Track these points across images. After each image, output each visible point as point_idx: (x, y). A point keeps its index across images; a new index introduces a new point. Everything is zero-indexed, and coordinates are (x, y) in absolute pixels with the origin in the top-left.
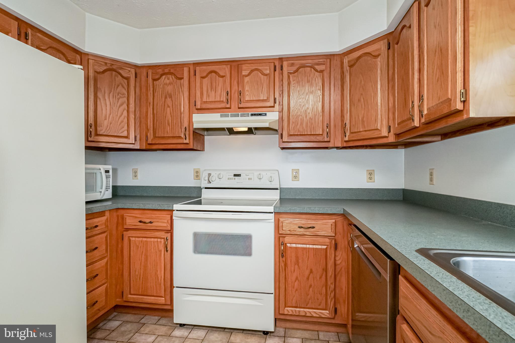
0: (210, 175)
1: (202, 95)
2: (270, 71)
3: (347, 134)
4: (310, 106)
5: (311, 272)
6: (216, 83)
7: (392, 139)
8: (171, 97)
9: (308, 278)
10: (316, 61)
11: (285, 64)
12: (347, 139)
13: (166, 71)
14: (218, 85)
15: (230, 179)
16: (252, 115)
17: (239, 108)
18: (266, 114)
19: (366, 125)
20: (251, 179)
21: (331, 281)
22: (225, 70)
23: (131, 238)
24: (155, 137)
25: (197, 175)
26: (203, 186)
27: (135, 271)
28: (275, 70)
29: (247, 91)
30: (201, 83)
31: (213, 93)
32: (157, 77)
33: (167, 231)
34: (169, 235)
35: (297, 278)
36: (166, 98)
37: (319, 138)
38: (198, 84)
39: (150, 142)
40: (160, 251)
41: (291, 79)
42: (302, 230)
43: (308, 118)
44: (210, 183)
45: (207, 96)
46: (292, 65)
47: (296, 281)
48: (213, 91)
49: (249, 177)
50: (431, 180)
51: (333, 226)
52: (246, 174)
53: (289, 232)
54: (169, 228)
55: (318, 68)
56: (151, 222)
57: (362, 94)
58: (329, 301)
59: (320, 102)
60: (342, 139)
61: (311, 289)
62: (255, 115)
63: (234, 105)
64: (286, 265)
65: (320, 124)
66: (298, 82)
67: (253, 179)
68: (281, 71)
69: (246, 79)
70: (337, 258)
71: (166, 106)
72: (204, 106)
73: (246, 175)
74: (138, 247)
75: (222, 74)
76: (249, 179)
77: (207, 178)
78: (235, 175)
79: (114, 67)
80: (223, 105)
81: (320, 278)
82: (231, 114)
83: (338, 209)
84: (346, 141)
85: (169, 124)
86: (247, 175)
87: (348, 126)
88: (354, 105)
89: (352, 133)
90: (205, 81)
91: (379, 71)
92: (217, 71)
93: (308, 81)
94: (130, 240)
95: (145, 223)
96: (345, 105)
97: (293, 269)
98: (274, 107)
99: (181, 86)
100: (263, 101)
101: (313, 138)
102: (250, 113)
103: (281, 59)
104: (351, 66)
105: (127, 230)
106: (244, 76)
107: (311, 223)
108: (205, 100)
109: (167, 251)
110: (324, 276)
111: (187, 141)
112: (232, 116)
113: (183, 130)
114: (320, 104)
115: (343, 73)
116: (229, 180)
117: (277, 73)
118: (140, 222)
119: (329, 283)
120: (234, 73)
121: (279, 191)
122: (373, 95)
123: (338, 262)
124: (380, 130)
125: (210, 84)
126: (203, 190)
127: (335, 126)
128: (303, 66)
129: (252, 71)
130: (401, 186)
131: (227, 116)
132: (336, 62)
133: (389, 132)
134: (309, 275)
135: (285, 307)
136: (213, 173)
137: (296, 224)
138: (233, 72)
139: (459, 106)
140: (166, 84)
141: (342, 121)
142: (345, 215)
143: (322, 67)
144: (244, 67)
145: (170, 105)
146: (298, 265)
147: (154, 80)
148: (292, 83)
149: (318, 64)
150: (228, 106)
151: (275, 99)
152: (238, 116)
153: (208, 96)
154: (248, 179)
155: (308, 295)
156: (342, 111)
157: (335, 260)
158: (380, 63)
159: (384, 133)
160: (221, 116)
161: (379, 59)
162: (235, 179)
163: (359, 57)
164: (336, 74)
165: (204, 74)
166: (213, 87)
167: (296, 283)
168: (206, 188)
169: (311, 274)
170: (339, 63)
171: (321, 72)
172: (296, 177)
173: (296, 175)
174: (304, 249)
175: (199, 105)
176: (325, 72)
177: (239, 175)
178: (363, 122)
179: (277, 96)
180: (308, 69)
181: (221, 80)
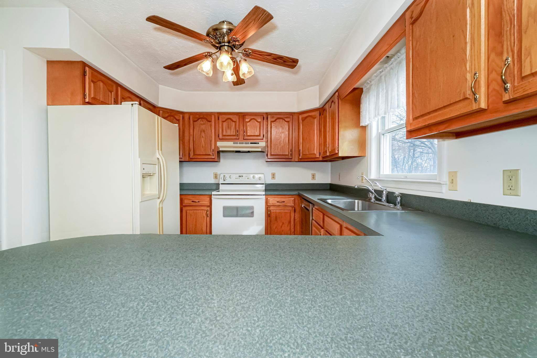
0: (224, 176)
1: (222, 131)
2: (261, 120)
3: (301, 155)
4: (282, 140)
5: (283, 223)
6: (231, 125)
7: (321, 159)
8: (204, 131)
9: (281, 227)
10: (285, 116)
11: (269, 116)
12: (301, 157)
13: (201, 116)
15: (237, 178)
16: (251, 143)
17: (244, 139)
18: (258, 143)
19: (309, 152)
21: (292, 227)
22: (235, 118)
23: (187, 211)
24: (194, 155)
25: (216, 176)
26: (220, 183)
27: (190, 229)
28: (264, 119)
29: (249, 130)
30: (222, 125)
31: (229, 130)
32: (196, 120)
33: (208, 206)
34: (209, 208)
35: (276, 227)
36: (201, 132)
37: (287, 157)
38: (220, 125)
39: (191, 157)
40: (204, 217)
41: (272, 125)
42: (278, 203)
43: (281, 146)
44: (225, 181)
46: (273, 117)
47: (276, 229)
49: (247, 177)
50: (339, 178)
51: (294, 201)
52: (246, 175)
53: (272, 205)
54: (209, 205)
55: (286, 120)
56: (198, 202)
57: (308, 135)
60: (298, 157)
61: (283, 232)
63: (241, 137)
64: (271, 221)
65: (287, 149)
66: (276, 127)
67: (250, 178)
68: (267, 120)
69: (248, 124)
70: (296, 217)
71: (201, 137)
72: (224, 137)
74: (191, 215)
75: (234, 120)
77: (223, 178)
78: (240, 176)
79: (172, 114)
80: (235, 137)
81: (287, 226)
83: (296, 193)
84: (300, 159)
85: (203, 147)
87: (301, 151)
88: (304, 140)
89: (303, 154)
90: (225, 124)
91: (316, 126)
92: (232, 118)
93: (281, 127)
94: (186, 212)
95: (195, 202)
96: (300, 140)
97: (274, 222)
98: (263, 139)
99: (211, 125)
100: (257, 136)
101: (283, 157)
103: (267, 114)
104: (303, 121)
105: (185, 206)
106: (247, 122)
107: (283, 200)
108: (224, 134)
109: (208, 217)
110: (289, 225)
111: (213, 157)
112: (240, 143)
113: (212, 150)
114: (287, 139)
115: (299, 123)
117: (265, 121)
118: (193, 202)
119: (292, 229)
120: (241, 120)
121: (264, 185)
122: (313, 136)
123: (296, 218)
125: (227, 125)
126: (220, 185)
127: (295, 150)
128: (279, 118)
129: (251, 119)
130: (329, 181)
131: (237, 143)
132: (295, 117)
133: (320, 155)
134: (282, 225)
136: (226, 175)
137: (276, 200)
139: (337, 152)
140: (201, 124)
141: (299, 148)
142: (299, 195)
143: (289, 120)
144: (247, 117)
145: (204, 136)
146: (277, 221)
147: (194, 121)
148: (273, 127)
149: (286, 118)
150: (238, 138)
151: (263, 135)
152: (243, 143)
153: (226, 132)
154: (247, 179)
156: (298, 143)
157: (294, 217)
158: (316, 121)
159: (318, 156)
160: (234, 143)
161: (315, 120)
162: (239, 178)
163: (307, 116)
164: (296, 123)
165: (224, 120)
166: (229, 127)
168: (222, 184)
170: (297, 118)
171: (288, 122)
172: (273, 177)
173: (273, 176)
174: (280, 212)
175: (221, 136)
176: (290, 122)
177: (242, 176)
178: (308, 150)
179: (265, 133)
180: (281, 120)
181: (234, 123)
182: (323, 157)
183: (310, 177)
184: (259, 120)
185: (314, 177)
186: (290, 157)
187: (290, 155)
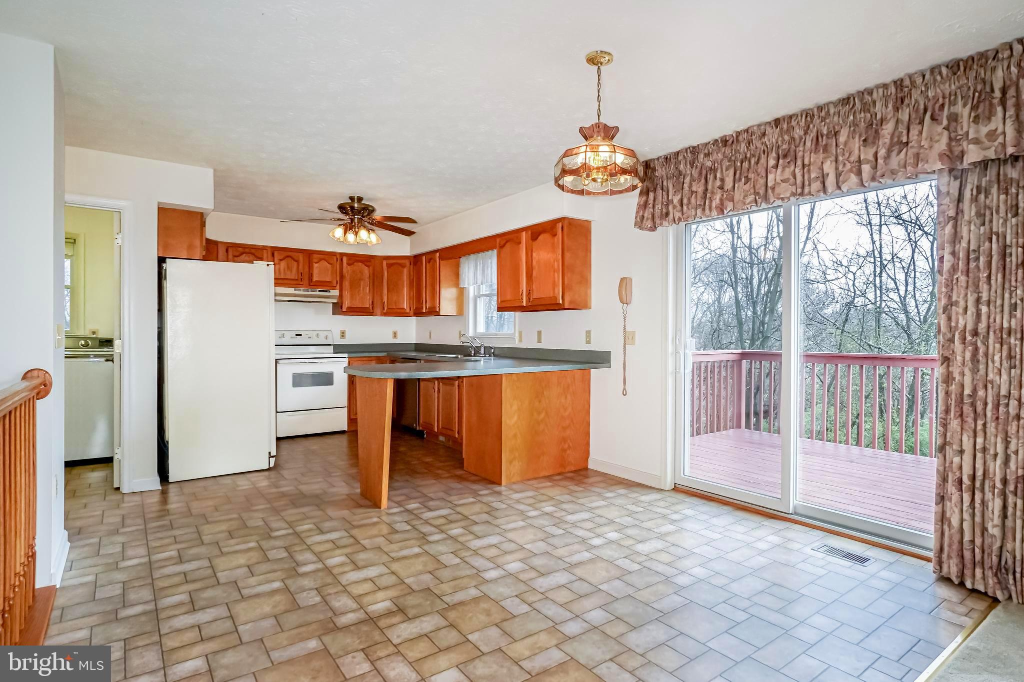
2: (334, 261)
3: (385, 309)
4: (361, 289)
6: (291, 265)
7: (411, 315)
11: (345, 258)
13: (247, 250)
14: (294, 266)
15: (293, 338)
16: (319, 291)
17: (310, 285)
18: (330, 291)
19: (397, 304)
22: (299, 257)
28: (337, 261)
29: (317, 273)
30: (279, 264)
37: (367, 310)
41: (349, 269)
43: (359, 296)
46: (350, 259)
48: (289, 270)
49: (308, 335)
52: (306, 334)
57: (394, 286)
59: (368, 285)
60: (381, 310)
62: (322, 291)
63: (306, 282)
65: (367, 300)
67: (312, 337)
68: (341, 263)
75: (296, 258)
78: (297, 335)
80: (296, 282)
82: (303, 289)
84: (384, 313)
87: (386, 304)
88: (390, 291)
89: (389, 309)
90: (283, 263)
91: (405, 277)
92: (293, 256)
93: (360, 272)
96: (384, 290)
98: (336, 286)
100: (328, 282)
101: (363, 310)
103: (341, 254)
104: (388, 267)
108: (282, 276)
112: (304, 291)
114: (367, 288)
115: (382, 270)
116: (291, 339)
121: (332, 345)
122: (402, 288)
124: (406, 309)
125: (286, 265)
128: (357, 261)
129: (321, 260)
131: (300, 290)
133: (411, 310)
138: (305, 258)
141: (382, 299)
143: (369, 264)
144: (315, 256)
149: (366, 261)
150: (302, 283)
152: (309, 291)
153: (285, 274)
154: (308, 337)
159: (408, 311)
160: (295, 290)
161: (405, 269)
162: (296, 338)
163: (394, 264)
165: (282, 258)
171: (368, 267)
172: (343, 336)
173: (343, 334)
176: (371, 267)
177: (301, 335)
178: (395, 303)
179: (338, 280)
180: (360, 264)
181: (295, 264)
182: (415, 313)
184: (332, 262)
185: (396, 335)
186: (371, 310)
187: (371, 308)
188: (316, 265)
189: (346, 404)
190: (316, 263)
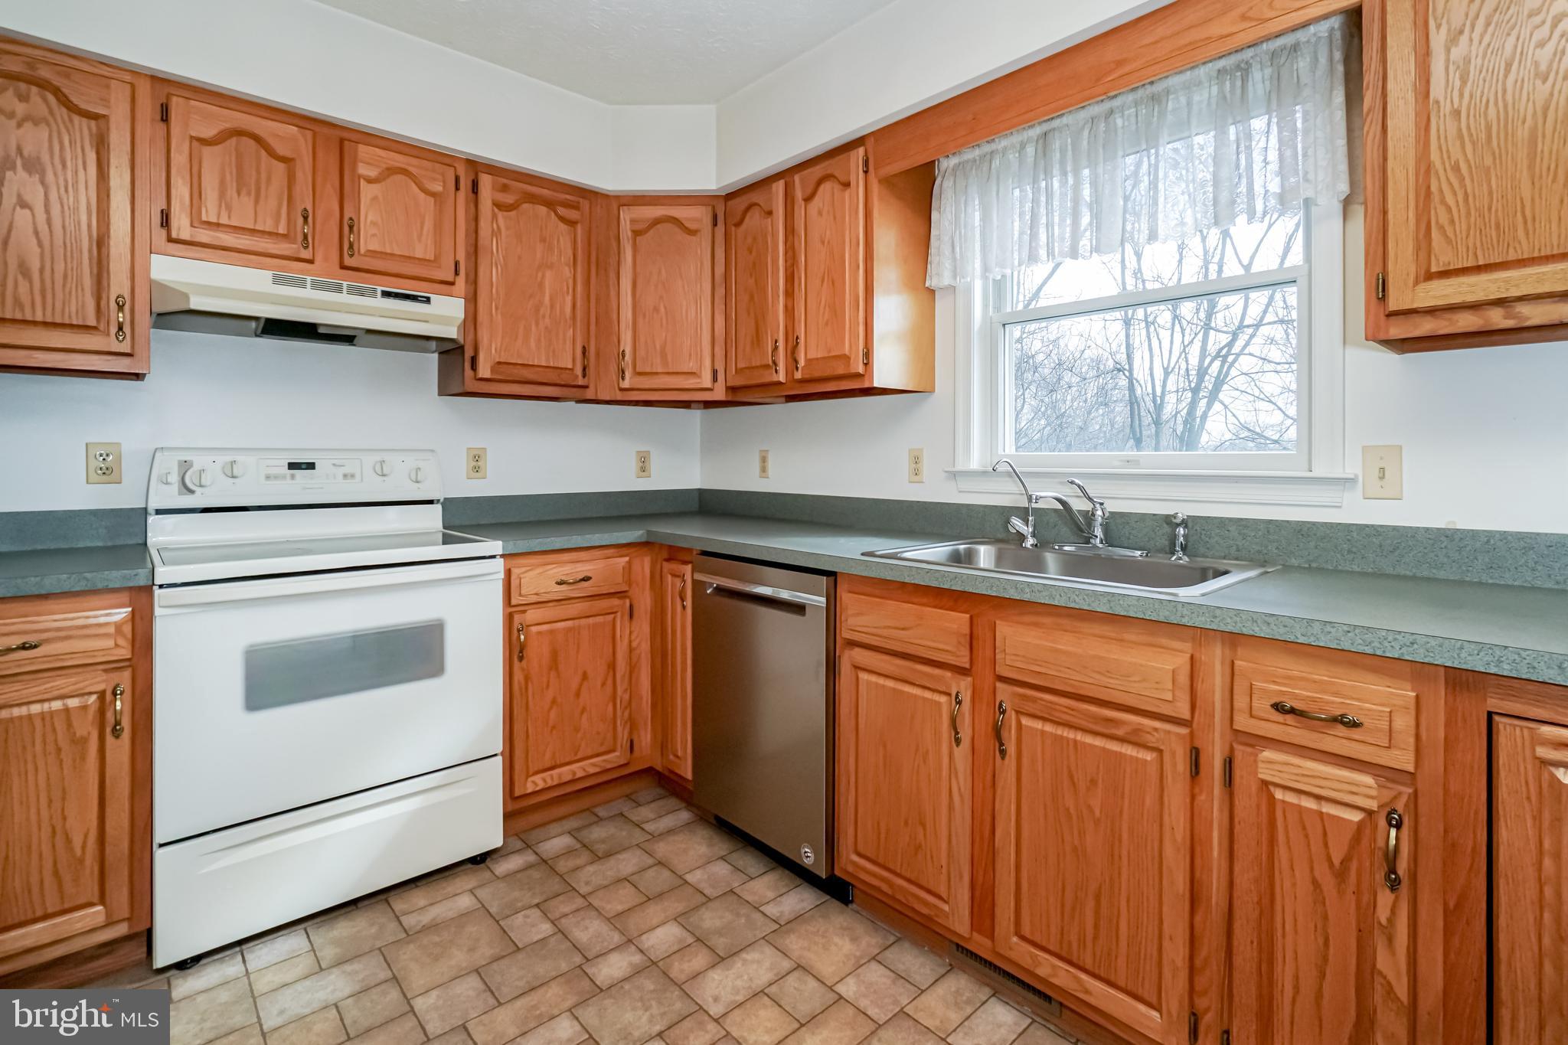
0: (185, 466)
1: (196, 196)
2: (444, 187)
3: (628, 375)
4: (546, 300)
5: (585, 676)
6: (258, 172)
7: (719, 394)
8: (36, 170)
9: (578, 694)
10: (561, 196)
11: (484, 180)
14: (269, 180)
15: (276, 477)
16: (386, 294)
17: (343, 267)
18: (428, 300)
19: (670, 360)
20: (353, 476)
21: (623, 685)
22: (289, 141)
26: (153, 505)
28: (457, 187)
29: (374, 223)
30: (195, 160)
31: (248, 201)
33: (115, 666)
34: (127, 675)
35: (554, 702)
36: (7, 166)
37: (566, 378)
38: (181, 159)
40: (81, 743)
41: (499, 224)
42: (564, 587)
43: (539, 323)
44: (192, 492)
45: (220, 206)
46: (505, 188)
47: (551, 708)
48: (249, 194)
49: (343, 470)
50: (764, 470)
51: (626, 570)
52: (335, 462)
53: (534, 599)
54: (125, 653)
55: (563, 212)
56: (26, 646)
57: (661, 297)
58: (619, 729)
59: (568, 293)
60: (615, 384)
61: (585, 716)
62: (397, 296)
63: (326, 253)
64: (527, 680)
65: (567, 345)
66: (519, 235)
67: (358, 476)
68: (472, 195)
69: (371, 191)
70: (634, 636)
71: (10, 199)
72: (204, 236)
73: (334, 465)
75: (280, 149)
76: (345, 476)
77: (174, 478)
78: (293, 466)
80: (285, 248)
81: (603, 684)
82: (313, 281)
84: (622, 390)
86: (338, 464)
87: (628, 358)
88: (644, 316)
89: (640, 374)
92: (264, 135)
93: (541, 240)
96: (623, 312)
97: (545, 680)
98: (452, 284)
99: (100, 142)
100: (422, 262)
101: (551, 377)
102: (380, 289)
103: (474, 166)
104: (636, 233)
106: (364, 179)
107: (583, 569)
108: (208, 215)
110: (610, 682)
111: (126, 346)
112: (316, 286)
114: (568, 300)
116: (268, 482)
117: (462, 195)
119: (620, 691)
120: (328, 159)
121: (438, 508)
122: (684, 303)
123: (636, 645)
124: (700, 377)
125: (234, 171)
126: (152, 519)
128: (532, 199)
129: (390, 171)
131: (298, 283)
132: (603, 213)
133: (715, 379)
134: (581, 685)
135: (528, 776)
136: (199, 461)
137: (550, 577)
138: (320, 154)
139: (861, 369)
140: (8, 115)
141: (616, 344)
143: (573, 214)
144: (363, 152)
145: (37, 203)
146: (557, 669)
148: (504, 233)
149: (564, 205)
150: (306, 254)
151: (456, 265)
152: (338, 289)
153: (224, 205)
154: (341, 477)
155: (577, 730)
157: (630, 642)
159: (706, 381)
160: (277, 280)
161: (697, 239)
162: (293, 477)
163: (657, 221)
165: (209, 133)
166: (245, 183)
167: (553, 714)
168: (158, 512)
169: (585, 683)
171: (572, 223)
172: (476, 469)
173: (477, 463)
174: (569, 630)
175: (181, 226)
176: (579, 227)
177: (311, 466)
178: (663, 355)
179: (461, 257)
180: (542, 210)
181: (280, 168)
182: (732, 389)
183: (633, 464)
184: (438, 187)
185: (646, 464)
186: (581, 382)
187: (579, 371)
188: (368, 191)
189: (498, 746)
190: (370, 181)
